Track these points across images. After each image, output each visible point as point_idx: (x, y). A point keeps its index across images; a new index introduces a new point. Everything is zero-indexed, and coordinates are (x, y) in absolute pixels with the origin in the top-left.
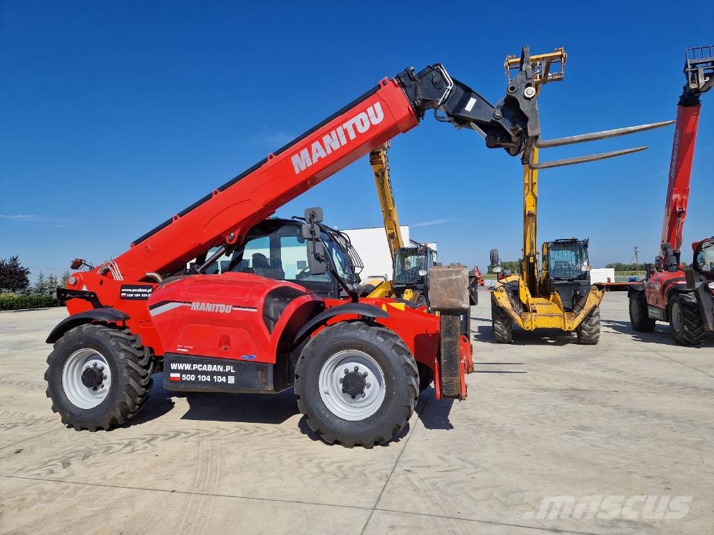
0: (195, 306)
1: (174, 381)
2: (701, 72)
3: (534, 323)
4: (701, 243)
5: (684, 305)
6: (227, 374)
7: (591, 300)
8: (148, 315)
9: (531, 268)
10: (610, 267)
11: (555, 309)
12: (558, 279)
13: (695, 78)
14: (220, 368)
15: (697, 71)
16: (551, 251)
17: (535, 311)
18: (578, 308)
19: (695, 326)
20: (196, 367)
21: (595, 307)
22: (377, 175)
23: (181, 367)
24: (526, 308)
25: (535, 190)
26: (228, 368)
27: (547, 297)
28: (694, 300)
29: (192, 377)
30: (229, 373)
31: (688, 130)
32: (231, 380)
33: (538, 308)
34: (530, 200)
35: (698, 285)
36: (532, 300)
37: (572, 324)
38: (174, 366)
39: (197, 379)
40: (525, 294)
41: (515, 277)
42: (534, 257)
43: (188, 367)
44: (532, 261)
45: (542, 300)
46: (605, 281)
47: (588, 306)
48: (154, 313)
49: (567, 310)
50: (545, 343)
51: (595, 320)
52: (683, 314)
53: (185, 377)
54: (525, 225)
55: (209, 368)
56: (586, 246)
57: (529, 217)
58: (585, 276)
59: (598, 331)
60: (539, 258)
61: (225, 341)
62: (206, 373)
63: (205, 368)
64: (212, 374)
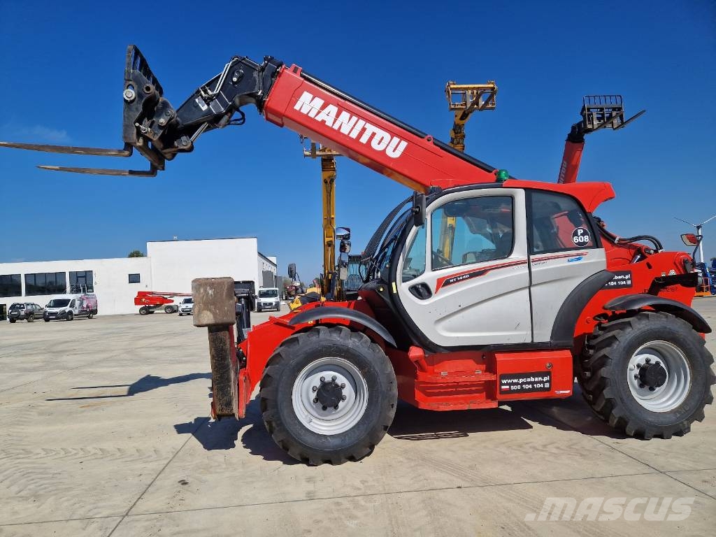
22: (326, 182)
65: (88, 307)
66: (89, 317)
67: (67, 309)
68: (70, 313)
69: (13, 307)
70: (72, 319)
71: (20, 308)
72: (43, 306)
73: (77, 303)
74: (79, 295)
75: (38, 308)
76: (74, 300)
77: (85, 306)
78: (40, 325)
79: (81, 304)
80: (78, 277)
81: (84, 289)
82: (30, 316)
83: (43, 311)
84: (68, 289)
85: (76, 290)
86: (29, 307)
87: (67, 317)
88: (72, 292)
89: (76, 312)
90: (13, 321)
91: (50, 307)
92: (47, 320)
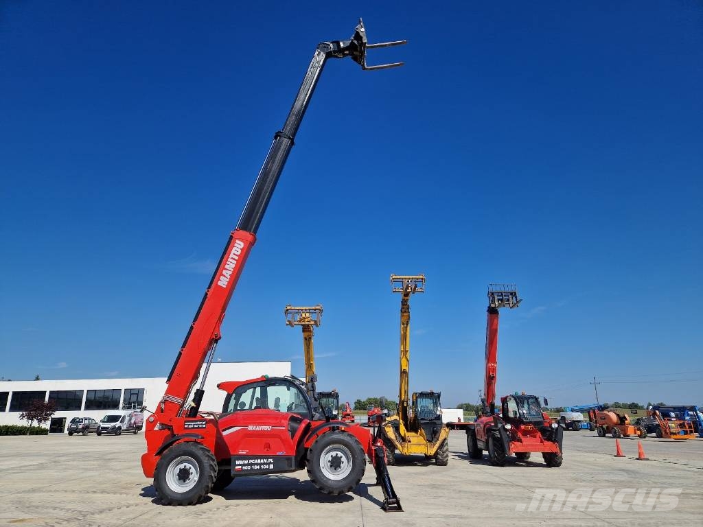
0: (250, 428)
1: (238, 470)
2: (496, 298)
3: (410, 450)
4: (506, 398)
5: (495, 439)
6: (269, 464)
7: (443, 434)
8: (221, 435)
9: (405, 410)
10: (460, 407)
11: (422, 440)
12: (422, 419)
13: (493, 301)
14: (265, 461)
15: (494, 298)
16: (419, 400)
17: (410, 442)
18: (435, 439)
19: (500, 452)
20: (251, 461)
21: (445, 439)
22: (306, 339)
23: (241, 462)
24: (404, 439)
25: (408, 356)
26: (270, 460)
27: (417, 432)
28: (499, 436)
29: (249, 468)
30: (271, 463)
31: (494, 327)
32: (272, 466)
33: (411, 439)
34: (404, 362)
35: (500, 425)
36: (408, 434)
37: (432, 451)
38: (238, 462)
39: (251, 468)
40: (402, 428)
41: (395, 417)
42: (407, 402)
43: (246, 462)
44: (405, 405)
45: (413, 434)
46: (456, 421)
47: (441, 439)
48: (225, 433)
49: (429, 441)
50: (416, 465)
51: (445, 448)
52: (494, 445)
53: (244, 468)
54: (401, 379)
55: (259, 461)
56: (439, 396)
57: (404, 373)
58: (439, 418)
59: (447, 456)
60: (410, 403)
61: (268, 446)
62: (257, 464)
63: (256, 461)
64: (260, 464)
65: (135, 423)
66: (135, 433)
67: (118, 424)
68: (120, 428)
69: (74, 421)
70: (120, 434)
71: (79, 422)
72: (98, 421)
73: (127, 418)
74: (130, 411)
75: (94, 422)
76: (124, 417)
77: (132, 422)
78: (92, 438)
79: (130, 420)
80: (131, 394)
81: (134, 406)
82: (86, 430)
83: (96, 427)
84: (121, 405)
85: (128, 406)
86: (87, 422)
87: (116, 432)
88: (124, 408)
89: (124, 427)
90: (71, 434)
91: (104, 422)
92: (99, 434)
